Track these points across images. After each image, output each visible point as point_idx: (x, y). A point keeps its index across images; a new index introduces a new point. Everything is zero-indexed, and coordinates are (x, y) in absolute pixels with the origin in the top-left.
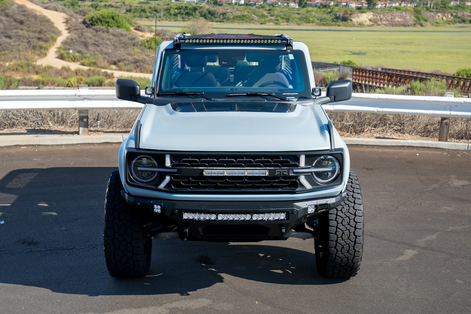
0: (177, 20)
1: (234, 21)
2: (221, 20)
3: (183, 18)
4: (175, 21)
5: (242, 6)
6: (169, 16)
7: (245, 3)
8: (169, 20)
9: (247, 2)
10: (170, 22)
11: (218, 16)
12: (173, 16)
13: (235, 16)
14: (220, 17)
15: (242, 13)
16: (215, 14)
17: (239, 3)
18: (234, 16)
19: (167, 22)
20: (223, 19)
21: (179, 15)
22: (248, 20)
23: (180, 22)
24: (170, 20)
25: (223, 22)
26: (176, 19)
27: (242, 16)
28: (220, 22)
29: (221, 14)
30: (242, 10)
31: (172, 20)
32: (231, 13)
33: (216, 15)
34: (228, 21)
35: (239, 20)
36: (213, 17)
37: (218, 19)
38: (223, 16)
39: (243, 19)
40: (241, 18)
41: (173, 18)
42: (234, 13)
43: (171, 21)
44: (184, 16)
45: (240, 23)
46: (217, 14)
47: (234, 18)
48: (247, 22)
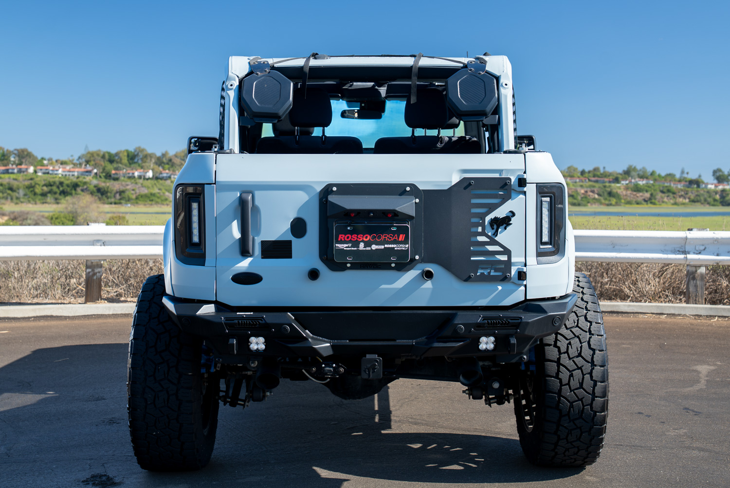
0: (46, 203)
1: (137, 203)
2: (117, 201)
3: (56, 199)
4: (43, 203)
5: (149, 181)
6: (33, 196)
7: (153, 176)
8: (32, 202)
9: (157, 175)
10: (35, 206)
11: (113, 195)
12: (40, 197)
13: (139, 195)
14: (115, 197)
15: (149, 190)
16: (107, 192)
17: (144, 176)
18: (137, 194)
19: (30, 205)
20: (120, 199)
21: (49, 195)
22: (159, 200)
23: (50, 205)
24: (34, 202)
25: (120, 203)
26: (44, 201)
27: (149, 195)
28: (115, 203)
29: (117, 192)
30: (150, 186)
31: (38, 202)
32: (133, 190)
33: (109, 194)
34: (128, 202)
35: (146, 201)
36: (104, 196)
37: (113, 200)
38: (120, 195)
39: (151, 199)
40: (149, 197)
41: (40, 200)
42: (138, 191)
43: (36, 204)
44: (57, 196)
45: (148, 206)
46: (111, 193)
47: (137, 198)
48: (157, 203)
